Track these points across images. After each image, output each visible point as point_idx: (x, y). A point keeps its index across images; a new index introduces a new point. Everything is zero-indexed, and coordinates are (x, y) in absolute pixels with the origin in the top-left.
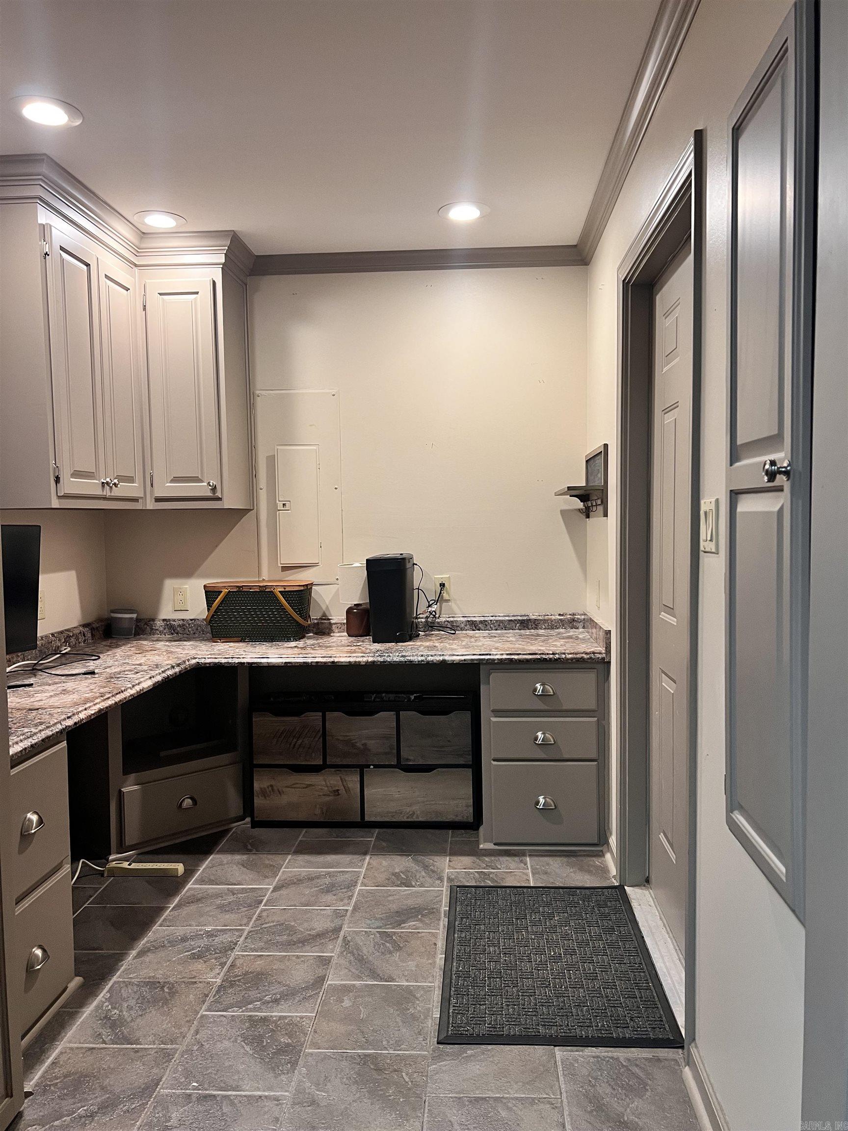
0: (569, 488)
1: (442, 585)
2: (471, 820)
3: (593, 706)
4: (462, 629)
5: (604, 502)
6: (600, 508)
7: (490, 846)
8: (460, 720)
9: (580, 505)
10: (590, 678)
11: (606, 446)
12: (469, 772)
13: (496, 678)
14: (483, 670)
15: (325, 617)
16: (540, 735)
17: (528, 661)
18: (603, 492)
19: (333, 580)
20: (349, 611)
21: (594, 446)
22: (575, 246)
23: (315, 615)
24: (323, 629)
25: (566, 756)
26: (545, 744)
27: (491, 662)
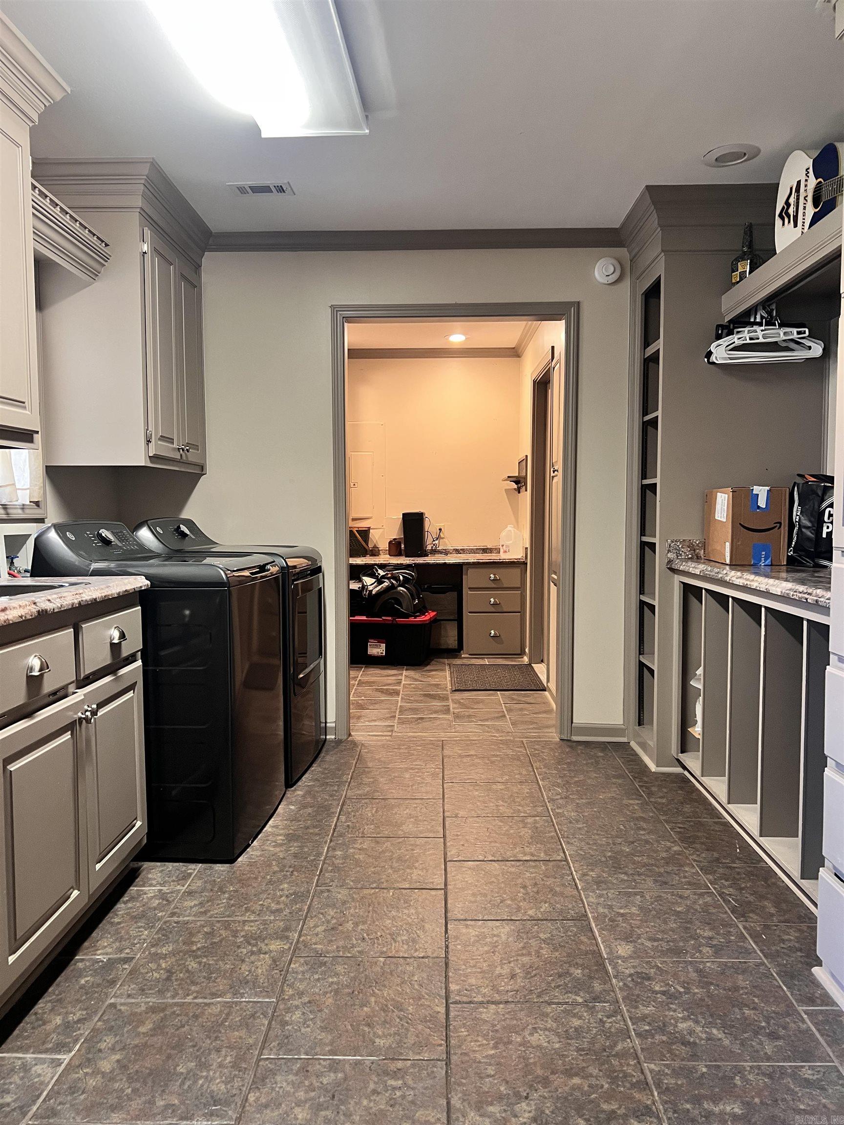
0: (509, 477)
1: (440, 530)
2: (456, 647)
3: (519, 586)
4: (451, 553)
5: (526, 484)
6: (524, 487)
7: (467, 656)
8: (453, 595)
9: (516, 486)
10: (517, 571)
11: (527, 456)
12: (455, 623)
13: (471, 571)
14: (464, 567)
15: (375, 547)
16: (492, 600)
17: (487, 563)
18: (525, 478)
19: (381, 527)
20: (390, 543)
21: (522, 456)
22: (514, 348)
23: (371, 545)
24: (375, 552)
25: (505, 610)
26: (495, 604)
27: (468, 564)
